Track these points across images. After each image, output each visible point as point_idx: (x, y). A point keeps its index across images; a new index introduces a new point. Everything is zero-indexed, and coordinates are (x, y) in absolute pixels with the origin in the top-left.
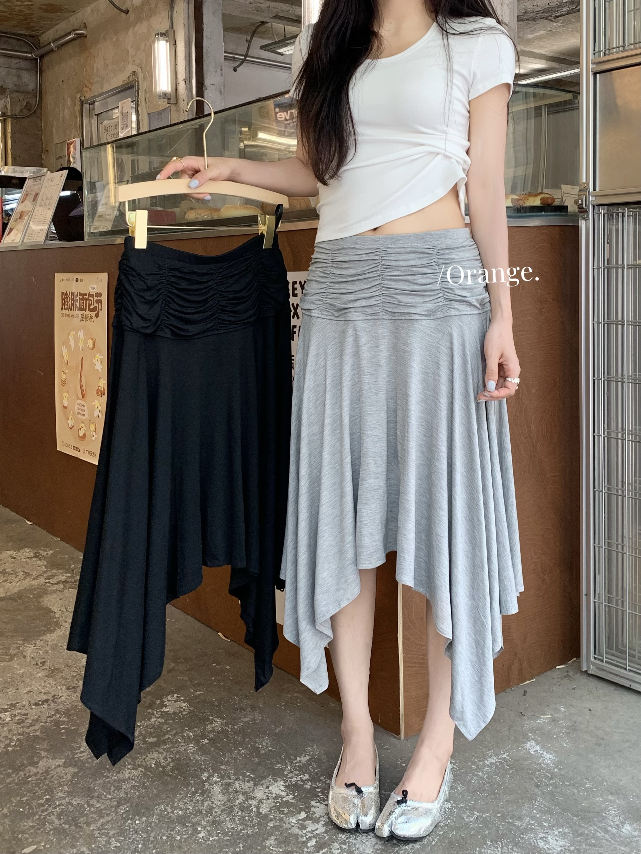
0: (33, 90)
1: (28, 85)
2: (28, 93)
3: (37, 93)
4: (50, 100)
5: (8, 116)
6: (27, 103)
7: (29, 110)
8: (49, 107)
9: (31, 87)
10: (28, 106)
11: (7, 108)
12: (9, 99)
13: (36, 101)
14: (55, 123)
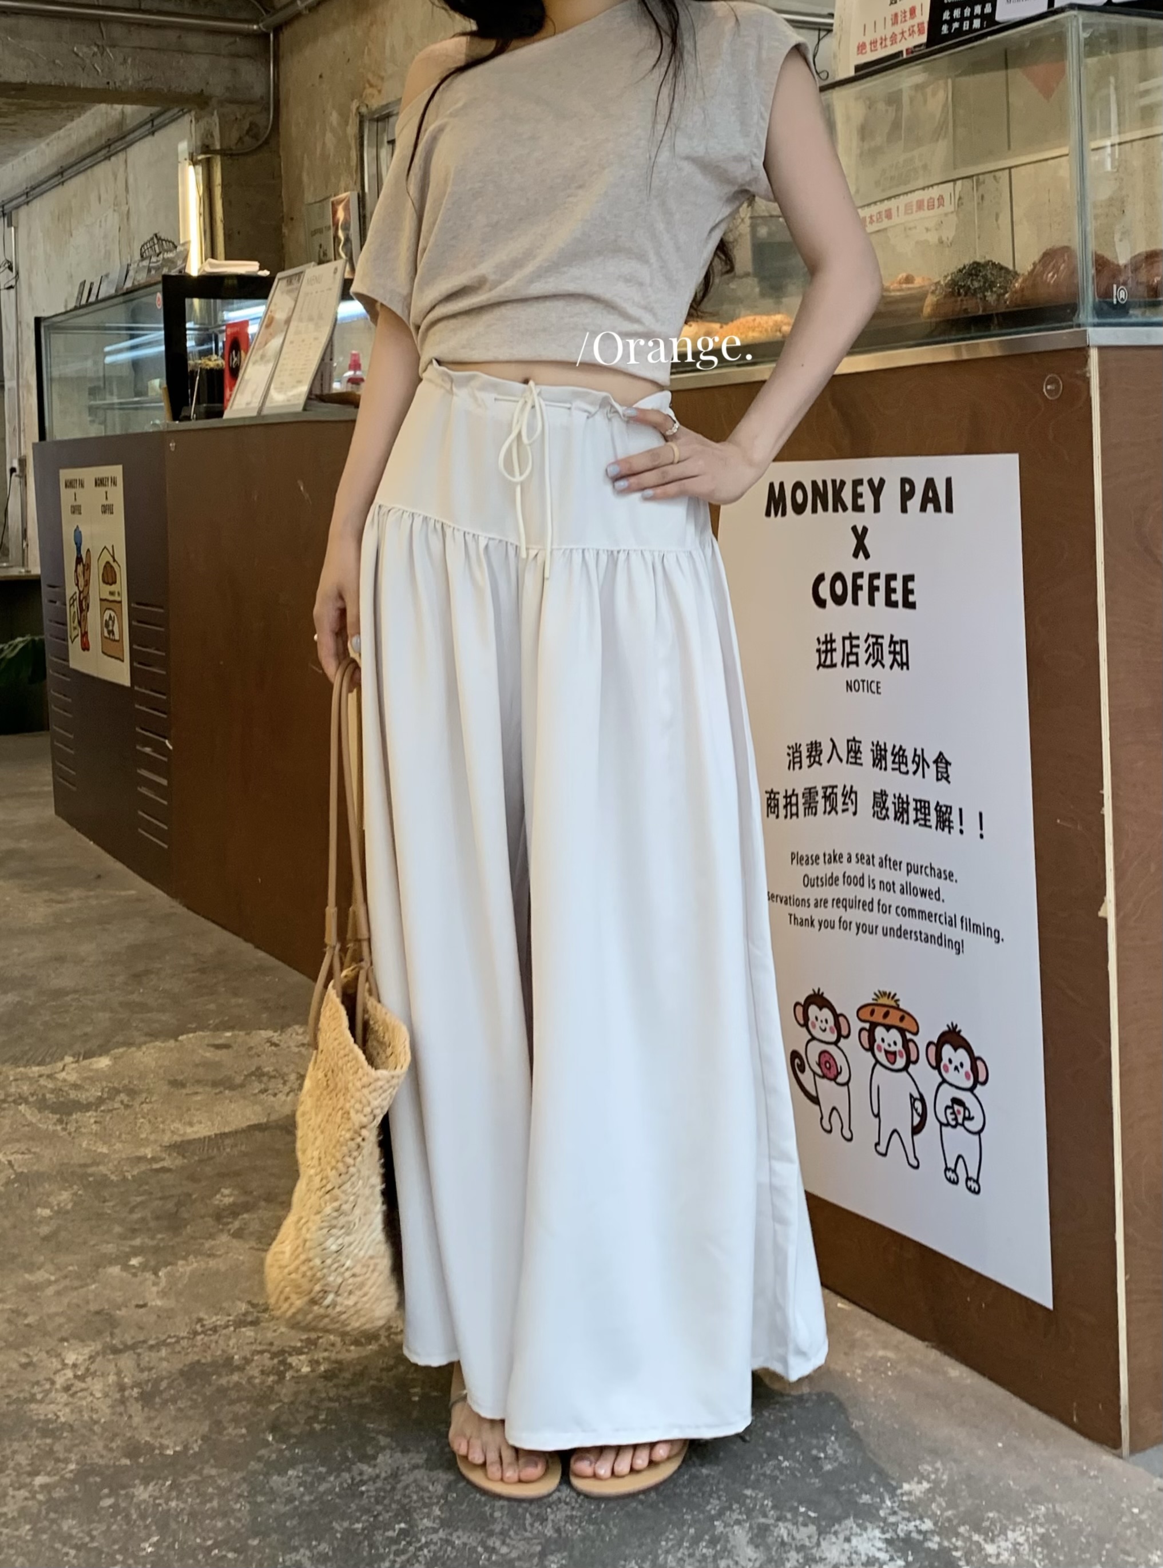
0: (262, 98)
1: (252, 87)
2: (251, 102)
3: (269, 103)
4: (294, 117)
5: (215, 152)
6: (251, 124)
7: (256, 137)
8: (294, 129)
9: (258, 91)
10: (252, 130)
11: (212, 136)
12: (216, 118)
13: (268, 119)
14: (306, 163)
